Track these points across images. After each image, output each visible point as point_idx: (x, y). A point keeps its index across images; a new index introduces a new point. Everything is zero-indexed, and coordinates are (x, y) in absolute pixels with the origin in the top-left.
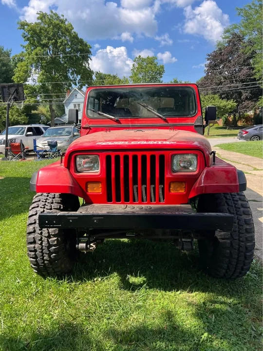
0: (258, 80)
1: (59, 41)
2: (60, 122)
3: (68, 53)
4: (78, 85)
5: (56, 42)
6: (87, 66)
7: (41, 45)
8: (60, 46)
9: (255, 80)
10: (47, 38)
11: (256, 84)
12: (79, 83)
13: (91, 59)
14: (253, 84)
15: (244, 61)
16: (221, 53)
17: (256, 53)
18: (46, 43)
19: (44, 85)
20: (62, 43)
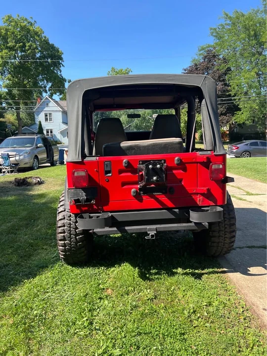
0: (233, 96)
1: (27, 44)
2: (29, 132)
3: (38, 58)
4: (49, 93)
5: (24, 46)
6: (59, 73)
7: (7, 48)
8: (28, 50)
9: (230, 95)
10: (14, 41)
11: (231, 100)
12: (49, 90)
13: (63, 66)
14: (228, 100)
15: (219, 77)
16: (197, 69)
17: (231, 70)
18: (13, 46)
19: (10, 91)
20: (30, 46)
